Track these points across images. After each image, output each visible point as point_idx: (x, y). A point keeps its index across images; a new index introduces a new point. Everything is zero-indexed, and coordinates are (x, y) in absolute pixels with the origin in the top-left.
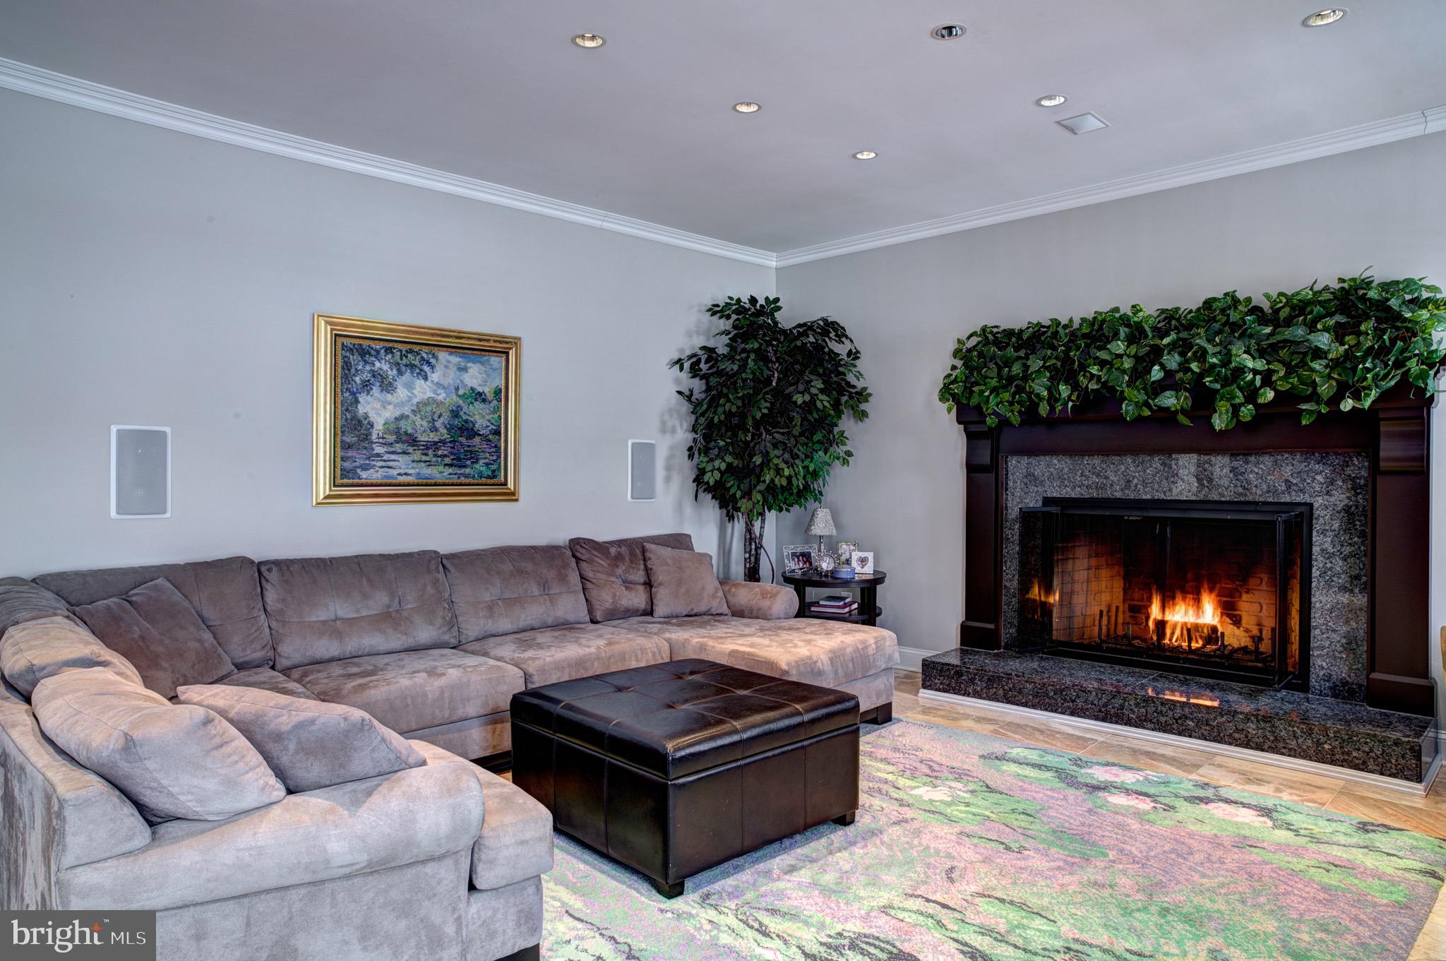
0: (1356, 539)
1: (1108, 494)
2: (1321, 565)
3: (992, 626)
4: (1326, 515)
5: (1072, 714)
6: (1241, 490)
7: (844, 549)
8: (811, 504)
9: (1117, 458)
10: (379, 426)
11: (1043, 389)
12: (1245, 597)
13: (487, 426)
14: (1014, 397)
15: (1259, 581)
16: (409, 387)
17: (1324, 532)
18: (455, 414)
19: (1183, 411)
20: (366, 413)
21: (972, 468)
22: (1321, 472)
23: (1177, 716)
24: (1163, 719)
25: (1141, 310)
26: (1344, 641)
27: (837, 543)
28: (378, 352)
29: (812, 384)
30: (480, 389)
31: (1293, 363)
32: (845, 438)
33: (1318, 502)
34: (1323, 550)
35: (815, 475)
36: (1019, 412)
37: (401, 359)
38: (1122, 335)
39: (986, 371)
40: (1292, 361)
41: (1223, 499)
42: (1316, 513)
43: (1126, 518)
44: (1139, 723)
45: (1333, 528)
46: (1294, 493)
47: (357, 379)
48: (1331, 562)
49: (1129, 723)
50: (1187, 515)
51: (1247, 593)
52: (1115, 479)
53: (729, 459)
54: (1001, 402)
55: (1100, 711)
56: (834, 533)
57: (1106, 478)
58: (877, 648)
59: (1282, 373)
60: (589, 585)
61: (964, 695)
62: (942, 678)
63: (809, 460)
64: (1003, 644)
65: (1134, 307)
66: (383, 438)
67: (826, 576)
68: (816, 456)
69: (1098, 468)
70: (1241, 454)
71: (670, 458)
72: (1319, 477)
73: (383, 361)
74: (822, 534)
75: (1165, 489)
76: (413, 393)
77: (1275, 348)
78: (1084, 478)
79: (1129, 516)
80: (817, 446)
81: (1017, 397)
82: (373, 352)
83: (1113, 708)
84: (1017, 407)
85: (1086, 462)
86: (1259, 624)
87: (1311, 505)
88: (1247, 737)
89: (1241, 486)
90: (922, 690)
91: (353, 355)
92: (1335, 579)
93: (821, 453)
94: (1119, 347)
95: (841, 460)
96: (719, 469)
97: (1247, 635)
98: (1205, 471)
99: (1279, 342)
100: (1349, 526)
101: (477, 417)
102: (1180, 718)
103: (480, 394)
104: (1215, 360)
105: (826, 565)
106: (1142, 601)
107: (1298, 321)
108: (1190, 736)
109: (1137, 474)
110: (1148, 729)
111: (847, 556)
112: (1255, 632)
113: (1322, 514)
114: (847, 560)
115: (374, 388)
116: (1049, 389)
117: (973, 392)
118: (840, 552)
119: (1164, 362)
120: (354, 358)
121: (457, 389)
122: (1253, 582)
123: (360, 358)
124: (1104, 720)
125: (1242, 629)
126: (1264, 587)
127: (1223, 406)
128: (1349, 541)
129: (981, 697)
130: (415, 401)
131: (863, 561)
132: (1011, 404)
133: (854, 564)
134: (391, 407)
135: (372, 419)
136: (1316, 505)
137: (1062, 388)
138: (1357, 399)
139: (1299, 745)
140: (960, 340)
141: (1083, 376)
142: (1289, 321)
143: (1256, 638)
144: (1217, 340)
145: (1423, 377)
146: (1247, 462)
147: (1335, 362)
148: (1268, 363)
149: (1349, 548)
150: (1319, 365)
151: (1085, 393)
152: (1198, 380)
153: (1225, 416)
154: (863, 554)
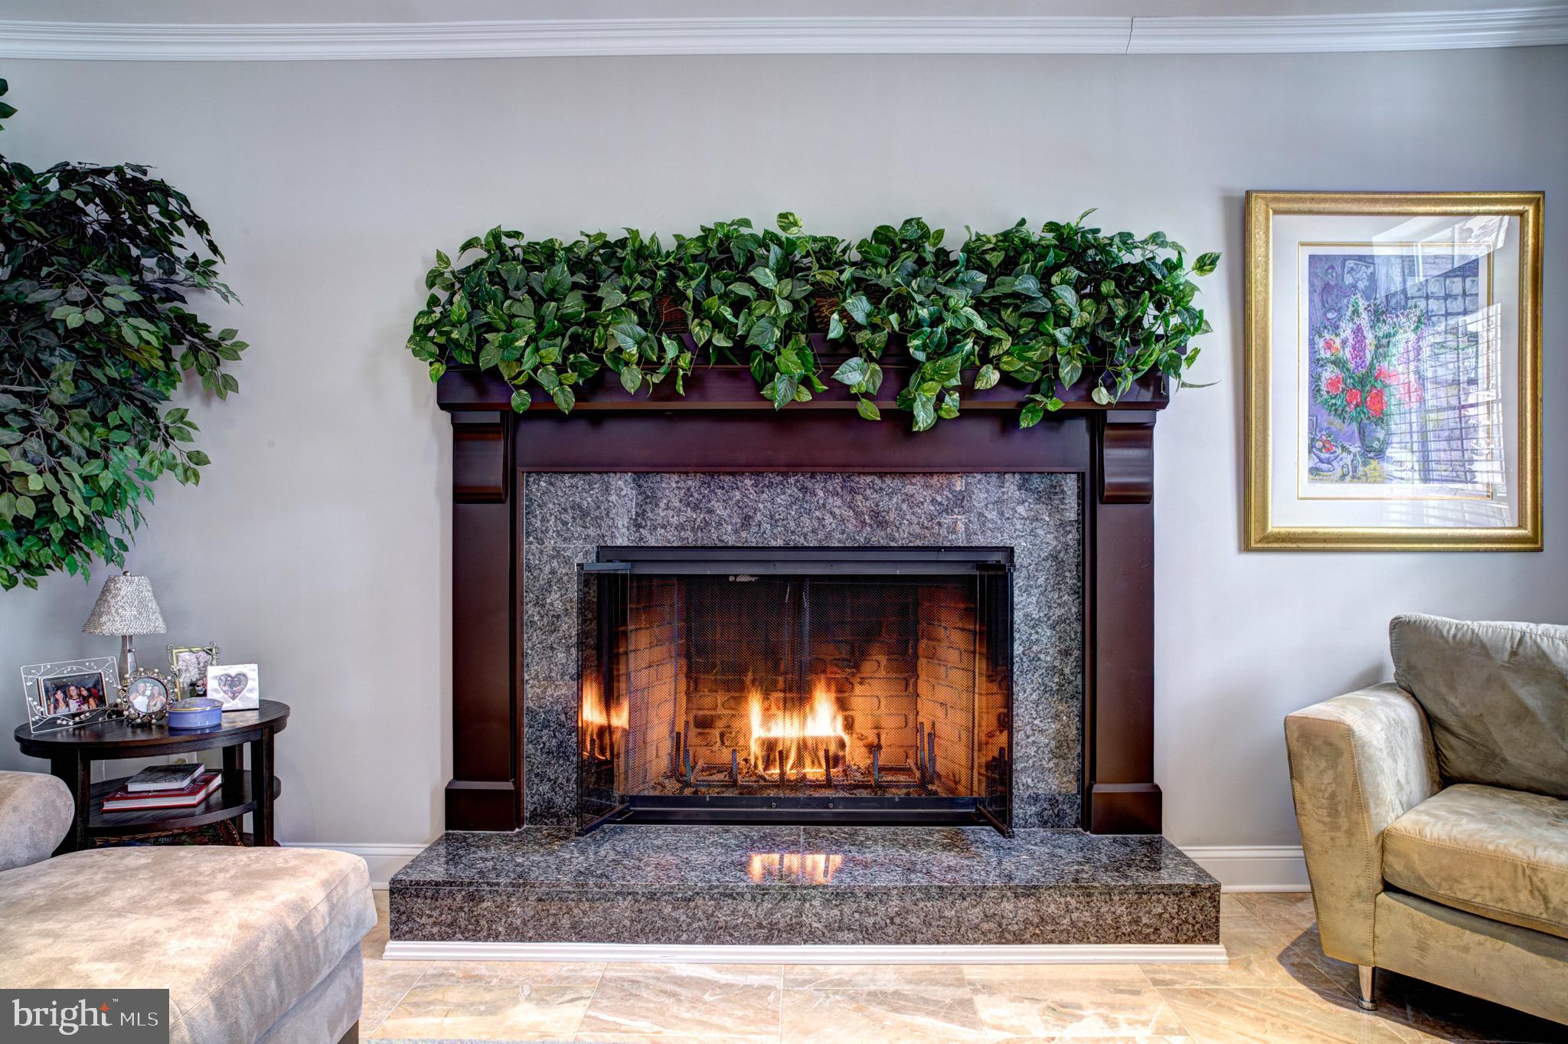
0: (1066, 598)
1: (712, 537)
2: (1024, 638)
3: (508, 786)
4: (1030, 564)
5: (708, 940)
6: (918, 530)
7: (186, 663)
8: (102, 569)
9: (727, 478)
11: (630, 342)
12: (858, 689)
14: (565, 359)
15: (876, 664)
17: (1027, 590)
19: (868, 393)
21: (463, 495)
22: (1023, 502)
23: (892, 911)
24: (870, 921)
25: (795, 224)
26: (1053, 744)
27: (169, 650)
29: (107, 289)
31: (1021, 331)
32: (190, 425)
33: (1021, 546)
34: (1026, 615)
35: (114, 497)
36: (575, 387)
39: (510, 306)
40: (1019, 327)
41: (893, 544)
42: (1017, 561)
43: (731, 579)
45: (1039, 583)
46: (989, 533)
48: (1037, 633)
49: (813, 938)
52: (725, 514)
54: (542, 365)
55: (760, 926)
56: (161, 626)
57: (710, 511)
58: (332, 907)
59: (1008, 343)
61: (486, 939)
62: (436, 913)
63: (100, 462)
64: (526, 815)
65: (783, 216)
67: (146, 729)
68: (115, 456)
69: (696, 496)
70: (919, 473)
72: (1020, 510)
74: (131, 632)
75: (805, 530)
77: (997, 303)
78: (671, 513)
79: (736, 576)
80: (118, 436)
81: (572, 356)
83: (783, 916)
84: (571, 377)
85: (674, 485)
86: (877, 727)
87: (1010, 551)
88: (1000, 925)
89: (918, 524)
90: (392, 944)
92: (1042, 656)
93: (131, 451)
94: (767, 280)
95: (180, 470)
97: (861, 743)
98: (867, 500)
99: (1006, 296)
100: (1058, 579)
102: (898, 914)
104: (924, 315)
105: (143, 701)
106: (715, 707)
107: (1023, 271)
108: (914, 942)
109: (761, 506)
110: (843, 942)
111: (193, 674)
112: (872, 738)
113: (1025, 564)
114: (193, 685)
116: (641, 343)
117: (487, 341)
118: (175, 668)
119: (848, 308)
122: (868, 667)
124: (767, 941)
125: (854, 736)
126: (882, 673)
127: (929, 392)
128: (1059, 601)
129: (523, 938)
131: (234, 684)
132: (560, 369)
133: (215, 690)
136: (1017, 551)
137: (666, 342)
138: (1111, 387)
139: (1073, 924)
140: (440, 256)
141: (701, 325)
142: (1009, 266)
143: (874, 749)
144: (914, 284)
145: (1174, 365)
146: (926, 486)
147: (1080, 332)
148: (989, 327)
149: (1058, 612)
150: (1061, 334)
151: (703, 353)
152: (898, 341)
153: (930, 407)
154: (234, 670)
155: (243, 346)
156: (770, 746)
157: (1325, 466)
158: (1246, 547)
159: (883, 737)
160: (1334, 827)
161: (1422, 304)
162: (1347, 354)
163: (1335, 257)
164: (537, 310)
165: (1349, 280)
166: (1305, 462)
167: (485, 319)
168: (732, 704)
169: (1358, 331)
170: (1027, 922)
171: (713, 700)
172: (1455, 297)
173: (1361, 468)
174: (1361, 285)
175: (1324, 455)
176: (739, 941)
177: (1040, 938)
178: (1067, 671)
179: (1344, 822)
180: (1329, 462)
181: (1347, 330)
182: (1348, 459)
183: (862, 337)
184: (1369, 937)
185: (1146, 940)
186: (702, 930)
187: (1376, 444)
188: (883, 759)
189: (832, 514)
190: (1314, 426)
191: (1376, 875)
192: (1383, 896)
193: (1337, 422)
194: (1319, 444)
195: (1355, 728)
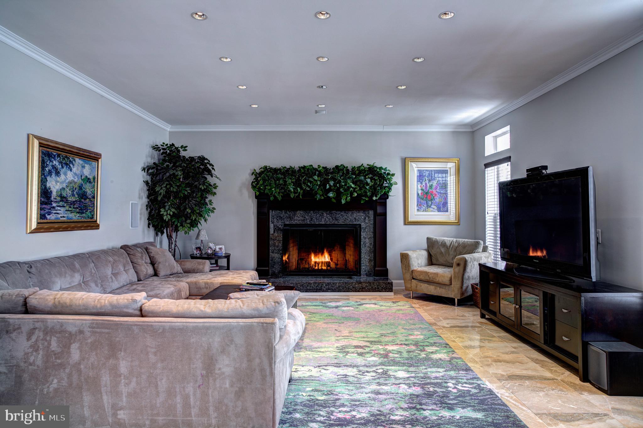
0: (371, 233)
1: (305, 222)
3: (268, 268)
4: (364, 227)
5: (306, 292)
6: (344, 221)
7: (211, 245)
9: (308, 211)
10: (54, 194)
13: (91, 194)
14: (280, 191)
16: (65, 174)
17: (364, 232)
18: (81, 188)
19: (333, 198)
20: (50, 186)
25: (321, 167)
26: (369, 260)
28: (55, 156)
30: (89, 177)
31: (361, 186)
32: (212, 202)
33: (362, 224)
36: (282, 196)
37: (63, 161)
38: (317, 174)
41: (339, 224)
42: (362, 227)
44: (327, 291)
45: (366, 231)
46: (356, 222)
47: (47, 169)
48: (365, 240)
49: (324, 291)
50: (328, 228)
51: (334, 251)
52: (308, 218)
53: (173, 210)
54: (276, 192)
55: (315, 289)
57: (305, 217)
59: (358, 189)
60: (135, 265)
64: (270, 274)
66: (56, 199)
67: (210, 255)
69: (302, 214)
70: (343, 210)
71: (141, 209)
72: (362, 217)
73: (56, 161)
74: (203, 239)
76: (66, 178)
77: (356, 182)
78: (298, 218)
79: (309, 230)
82: (53, 156)
83: (319, 287)
84: (281, 194)
85: (298, 212)
86: (338, 260)
91: (46, 157)
92: (366, 244)
94: (316, 178)
95: (211, 211)
96: (170, 215)
97: (334, 263)
98: (334, 215)
100: (370, 230)
101: (88, 190)
103: (89, 179)
104: (343, 184)
105: (209, 251)
106: (304, 256)
109: (314, 216)
110: (329, 292)
111: (214, 248)
112: (336, 262)
115: (53, 174)
116: (294, 189)
117: (266, 188)
118: (209, 246)
119: (330, 183)
120: (46, 158)
121: (81, 176)
122: (336, 248)
123: (48, 159)
126: (338, 249)
127: (344, 197)
130: (67, 181)
131: (220, 249)
132: (279, 193)
133: (218, 250)
134: (58, 184)
135: (52, 189)
137: (298, 189)
138: (376, 197)
139: (368, 289)
140: (255, 170)
141: (304, 185)
142: (359, 175)
143: (336, 264)
144: (342, 178)
145: (388, 192)
146: (345, 213)
147: (371, 187)
148: (355, 186)
149: (369, 236)
150: (367, 187)
151: (304, 191)
152: (338, 189)
153: (345, 200)
154: (220, 246)
155: (217, 186)
156: (316, 262)
157: (420, 209)
158: (405, 224)
159: (339, 262)
160: (406, 270)
161: (438, 179)
162: (424, 188)
163: (421, 170)
164: (275, 182)
165: (424, 174)
166: (416, 208)
167: (266, 184)
168: (308, 255)
169: (426, 184)
170: (360, 288)
171: (303, 255)
172: (444, 177)
173: (426, 209)
174: (426, 175)
175: (420, 207)
176: (311, 292)
177: (362, 291)
178: (371, 247)
179: (407, 269)
180: (420, 208)
181: (424, 184)
182: (424, 208)
183: (333, 188)
184: (410, 286)
185: (380, 291)
186: (305, 290)
187: (429, 205)
188: (338, 267)
189: (328, 218)
190: (418, 202)
191: (411, 277)
192: (412, 280)
193: (422, 201)
194: (419, 205)
195: (409, 254)
